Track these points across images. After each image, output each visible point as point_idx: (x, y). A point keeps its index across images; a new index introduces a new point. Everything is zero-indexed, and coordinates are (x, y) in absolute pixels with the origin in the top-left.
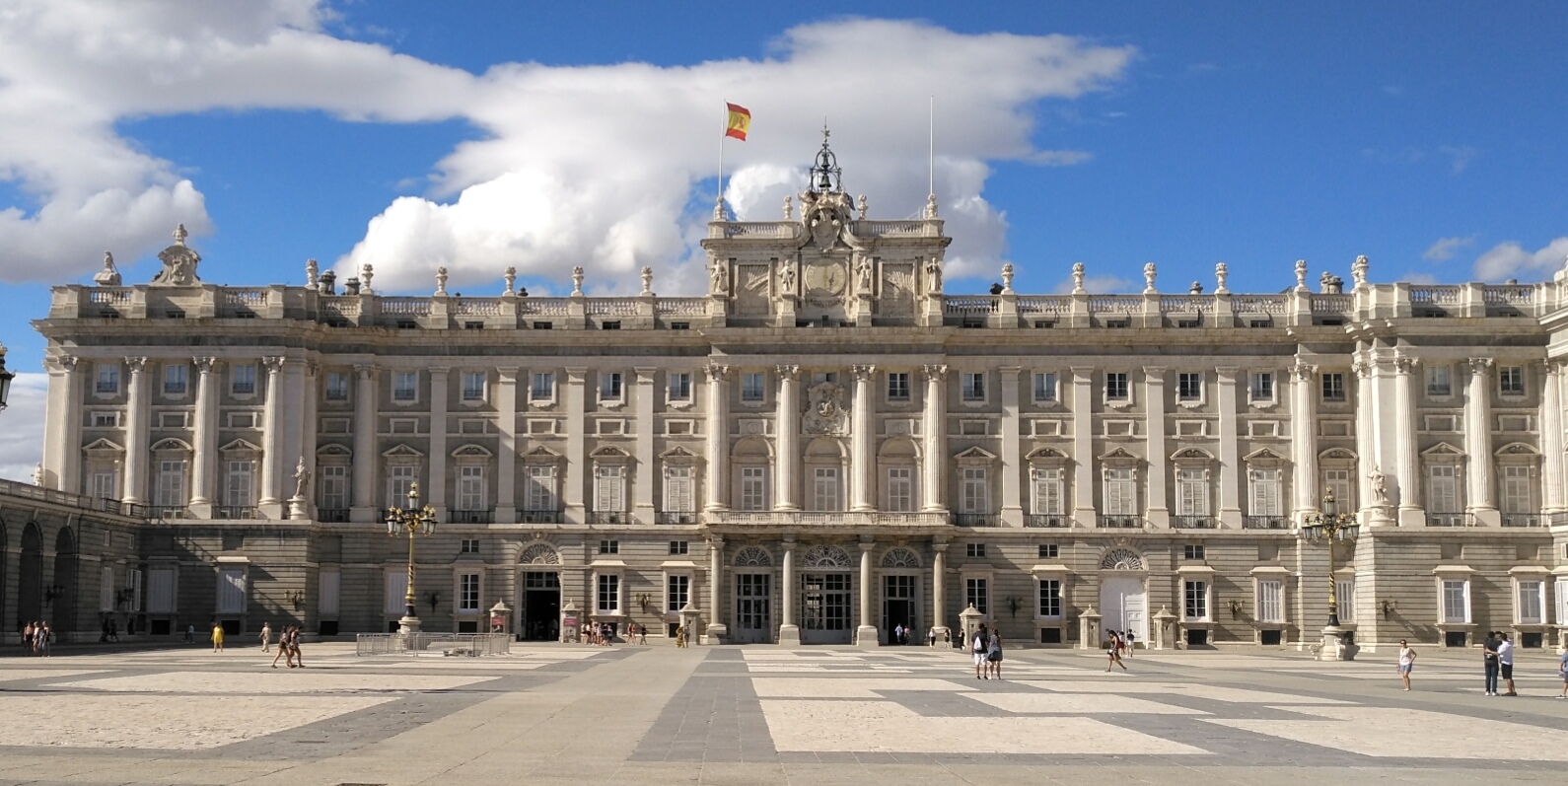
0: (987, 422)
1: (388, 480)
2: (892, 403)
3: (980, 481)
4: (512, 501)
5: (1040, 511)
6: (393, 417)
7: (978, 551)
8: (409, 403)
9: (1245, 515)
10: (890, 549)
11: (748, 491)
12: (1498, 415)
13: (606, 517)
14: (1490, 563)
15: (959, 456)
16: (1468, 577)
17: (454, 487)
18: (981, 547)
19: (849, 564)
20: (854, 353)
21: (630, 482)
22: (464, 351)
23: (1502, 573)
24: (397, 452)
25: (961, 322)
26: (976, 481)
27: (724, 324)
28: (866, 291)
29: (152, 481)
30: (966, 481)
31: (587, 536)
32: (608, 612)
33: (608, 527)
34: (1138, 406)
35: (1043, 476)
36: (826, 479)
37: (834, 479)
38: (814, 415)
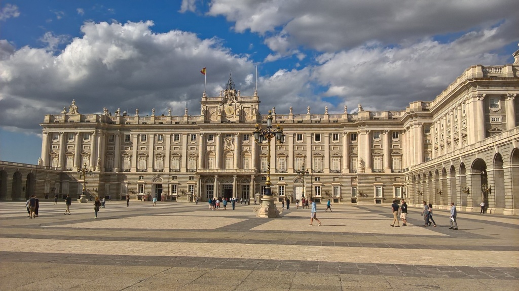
1: (123, 162)
2: (244, 142)
3: (265, 161)
4: (152, 167)
5: (279, 169)
6: (124, 146)
7: (264, 179)
9: (330, 170)
10: (243, 178)
11: (209, 164)
13: (174, 171)
14: (388, 182)
15: (260, 155)
16: (381, 186)
17: (138, 163)
19: (232, 182)
21: (180, 162)
23: (390, 185)
24: (125, 154)
25: (262, 122)
27: (203, 122)
28: (239, 114)
30: (262, 161)
31: (170, 175)
32: (174, 194)
33: (175, 173)
34: (305, 142)
35: (281, 160)
36: (228, 161)
37: (230, 161)
38: (226, 145)
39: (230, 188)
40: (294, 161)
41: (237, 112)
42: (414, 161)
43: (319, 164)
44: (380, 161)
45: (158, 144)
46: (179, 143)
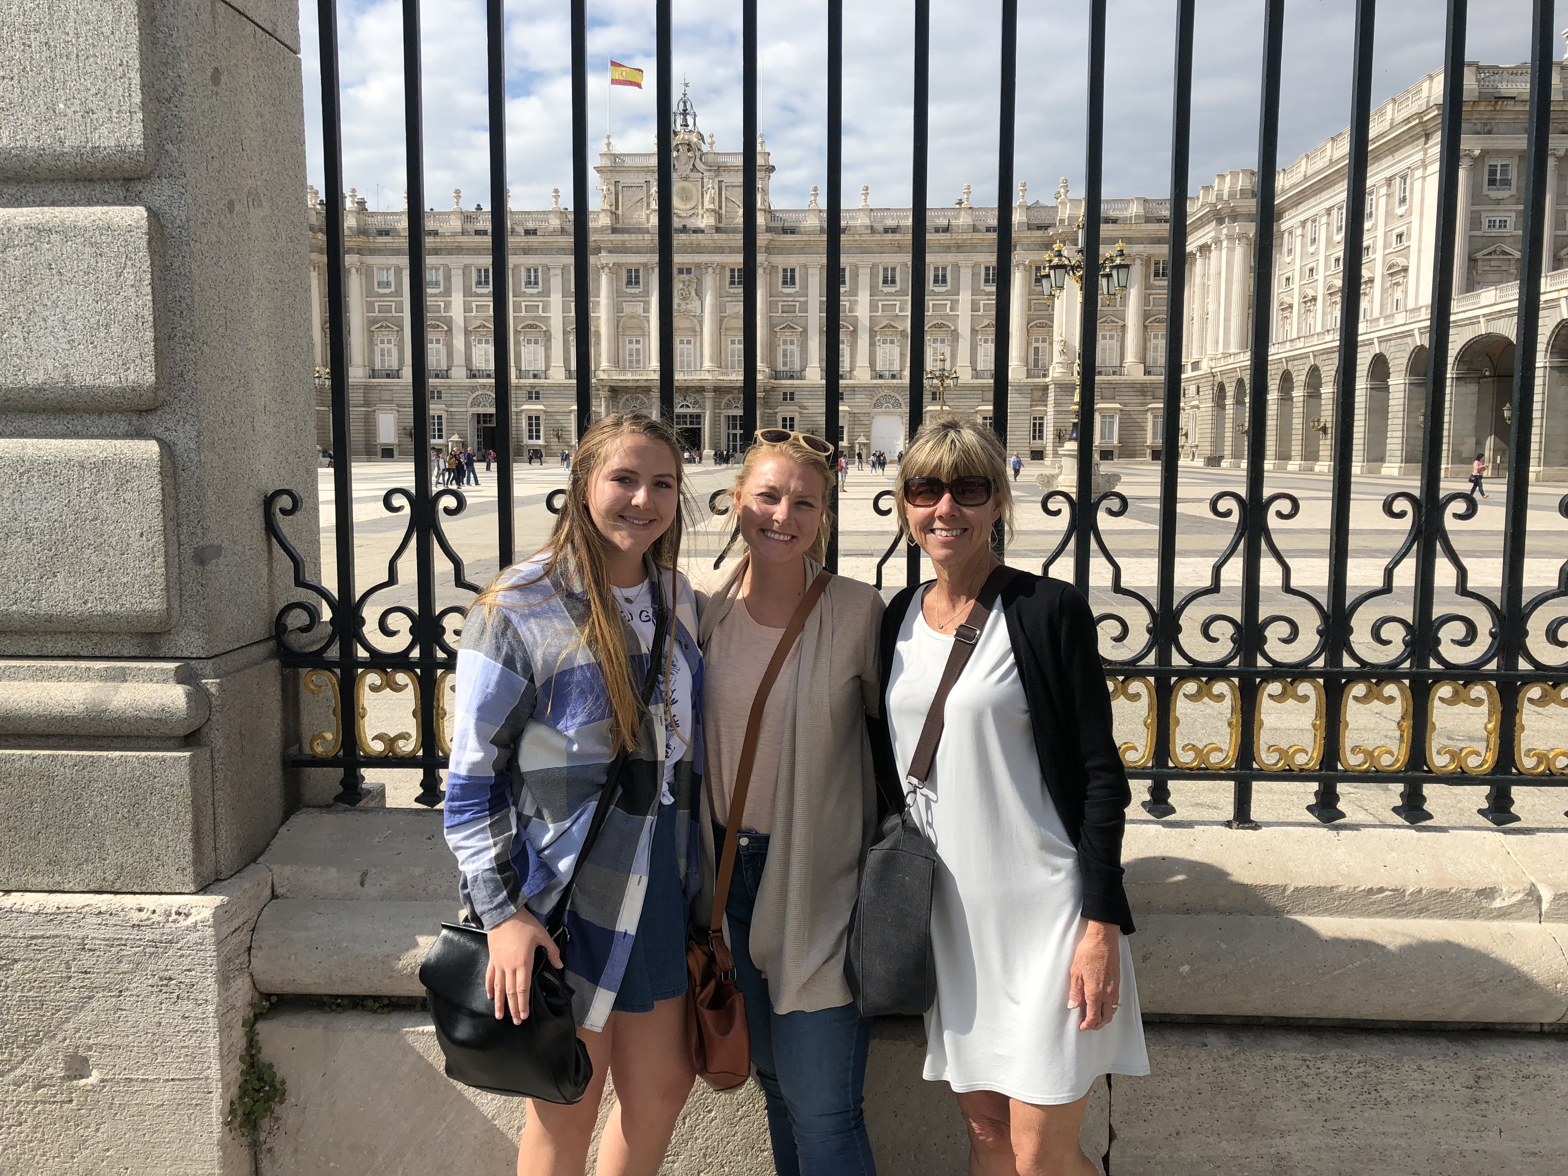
0: (798, 304)
1: (376, 347)
2: (732, 291)
3: (792, 347)
4: (464, 363)
6: (376, 301)
7: (788, 397)
8: (387, 291)
9: (974, 369)
10: (730, 396)
11: (631, 355)
12: (1150, 294)
13: (531, 374)
14: (1133, 401)
15: (777, 329)
16: (1118, 412)
18: (792, 394)
19: (700, 407)
20: (703, 253)
21: (548, 348)
23: (1142, 408)
24: (381, 327)
25: (780, 229)
26: (789, 347)
27: (610, 231)
28: (712, 206)
30: (782, 347)
31: (518, 386)
32: (534, 442)
33: (532, 381)
36: (686, 346)
37: (691, 346)
38: (677, 299)
39: (692, 423)
40: (872, 344)
41: (707, 198)
42: (1217, 343)
44: (1115, 344)
46: (539, 294)
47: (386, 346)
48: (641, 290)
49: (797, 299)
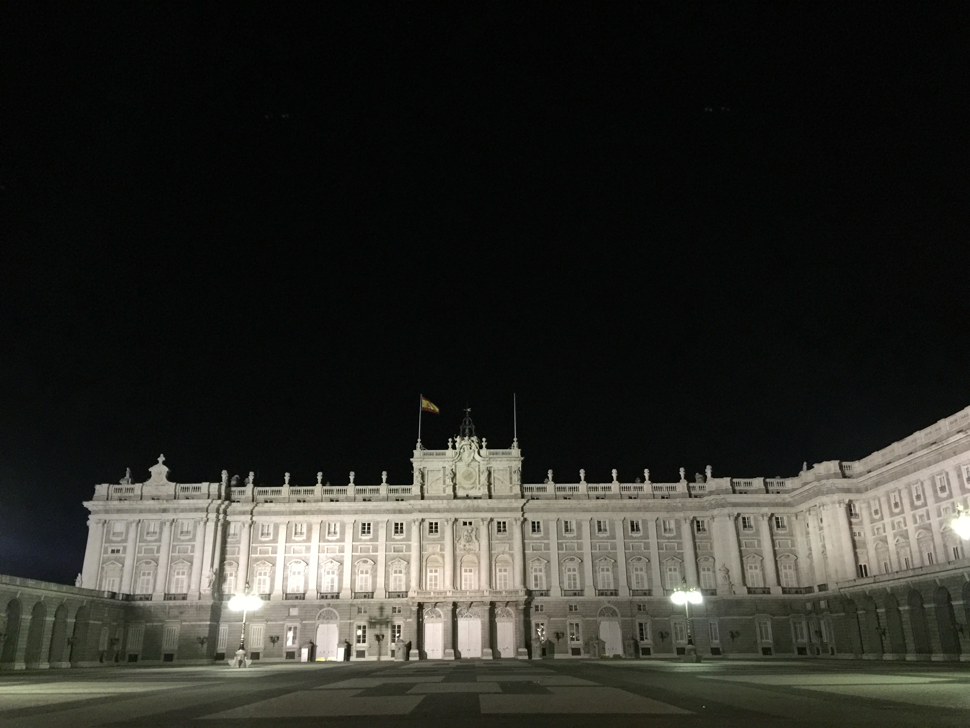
0: (543, 545)
1: (255, 578)
2: (500, 536)
3: (540, 573)
4: (316, 588)
5: (569, 588)
6: (260, 546)
7: (540, 608)
9: (665, 589)
11: (431, 580)
12: (776, 539)
14: (778, 612)
15: (530, 562)
16: (769, 619)
17: (287, 581)
18: (541, 606)
20: (481, 511)
21: (375, 577)
22: (296, 513)
23: (785, 617)
25: (530, 497)
26: (539, 574)
27: (419, 499)
28: (486, 483)
29: (136, 582)
30: (534, 574)
31: (352, 605)
33: (362, 600)
34: (613, 537)
35: (569, 570)
36: (468, 574)
37: (472, 574)
38: (463, 542)
40: (594, 571)
41: (482, 478)
43: (642, 579)
44: (759, 572)
45: (329, 541)
46: (371, 540)
47: (262, 577)
48: (439, 536)
49: (543, 541)
